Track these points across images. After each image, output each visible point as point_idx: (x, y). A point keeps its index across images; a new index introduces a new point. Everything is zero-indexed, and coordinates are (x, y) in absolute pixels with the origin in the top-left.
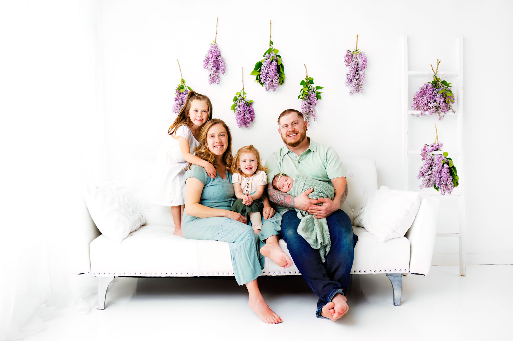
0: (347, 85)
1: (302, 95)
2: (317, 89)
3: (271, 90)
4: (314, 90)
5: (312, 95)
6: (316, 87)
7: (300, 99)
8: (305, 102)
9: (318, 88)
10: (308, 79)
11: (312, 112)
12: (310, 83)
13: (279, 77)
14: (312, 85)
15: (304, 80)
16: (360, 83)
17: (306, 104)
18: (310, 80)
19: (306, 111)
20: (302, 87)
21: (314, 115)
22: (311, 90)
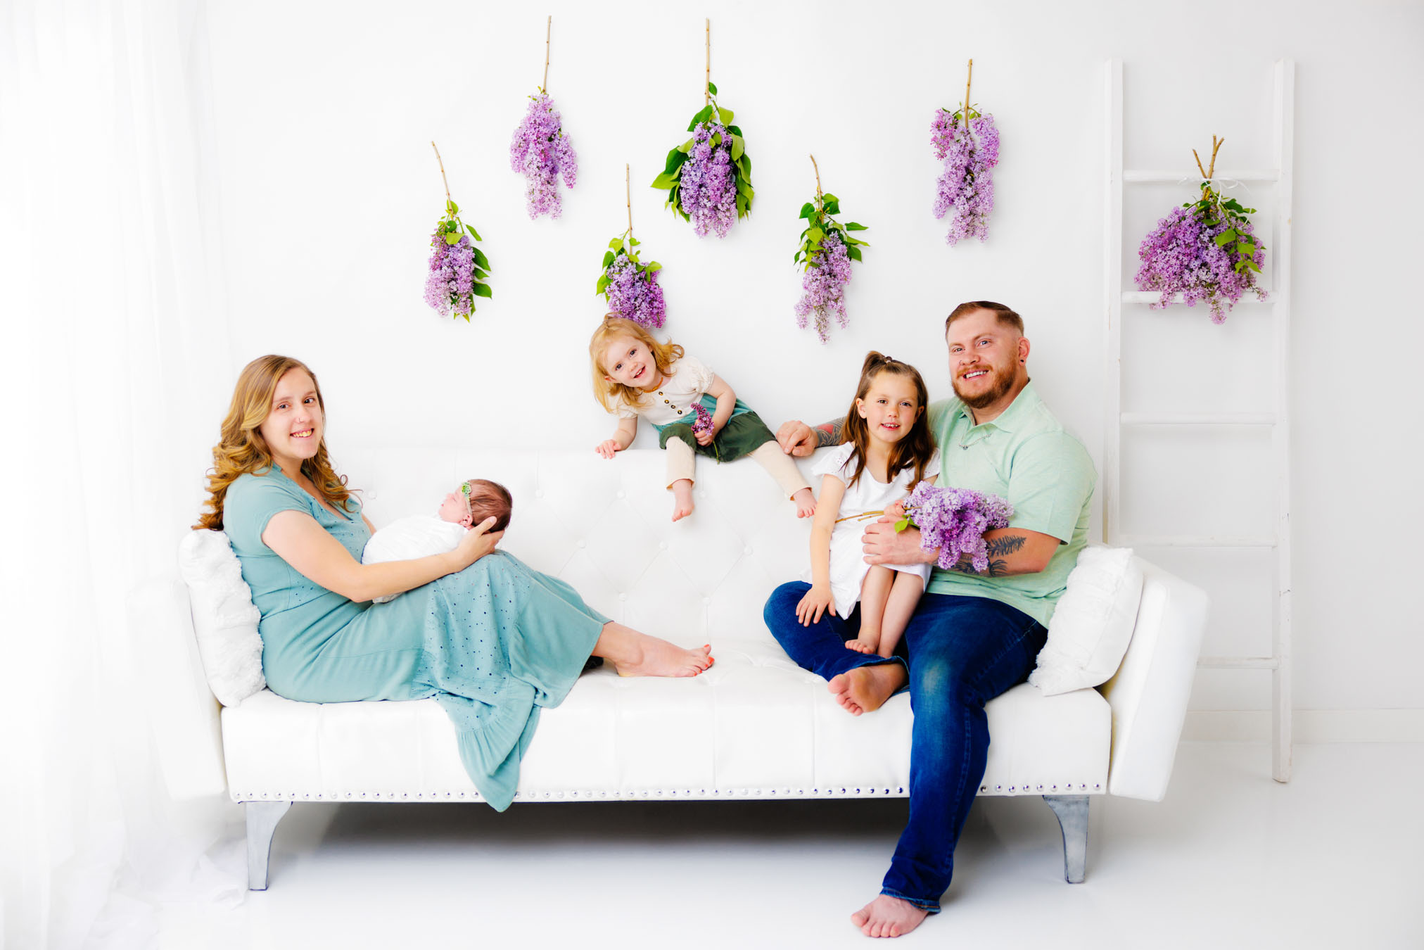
0: (939, 217)
1: (807, 251)
2: (848, 230)
3: (713, 232)
4: (842, 232)
5: (835, 249)
6: (846, 225)
7: (801, 262)
8: (815, 271)
9: (852, 226)
10: (822, 198)
11: (836, 301)
12: (828, 209)
13: (735, 197)
14: (834, 217)
15: (812, 201)
16: (979, 210)
17: (819, 278)
18: (831, 202)
19: (818, 299)
20: (805, 224)
21: (841, 311)
22: (832, 234)
